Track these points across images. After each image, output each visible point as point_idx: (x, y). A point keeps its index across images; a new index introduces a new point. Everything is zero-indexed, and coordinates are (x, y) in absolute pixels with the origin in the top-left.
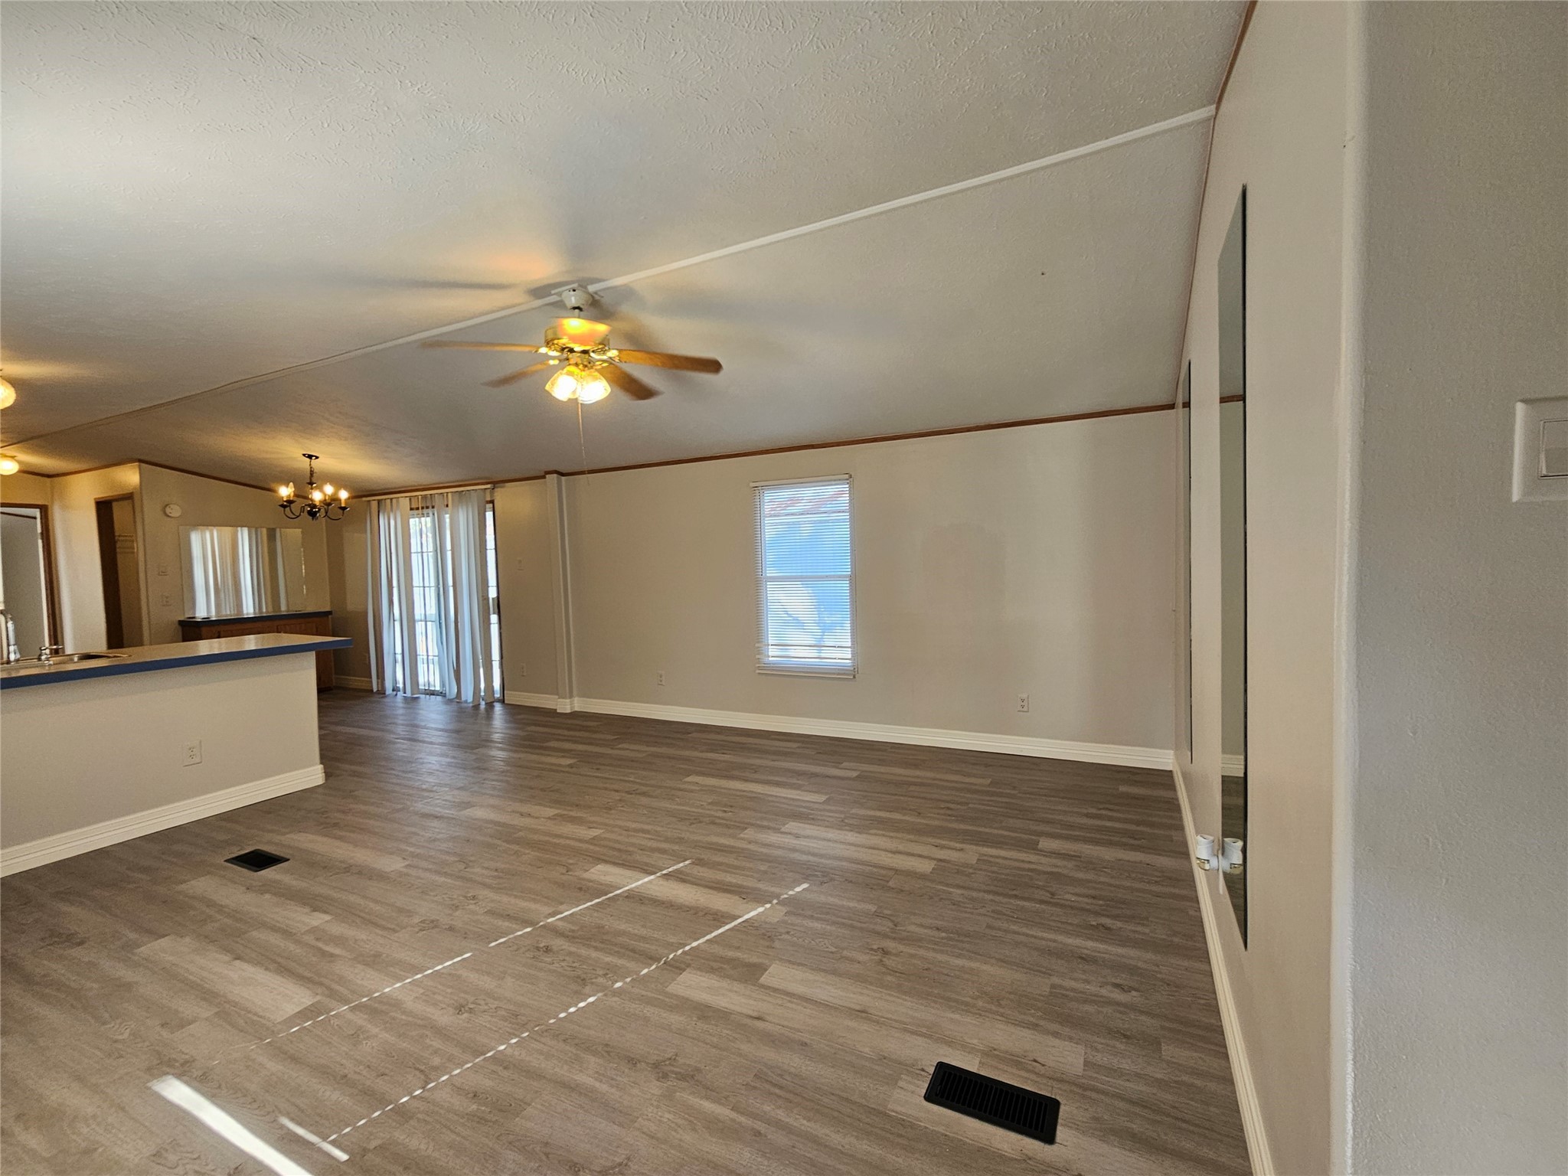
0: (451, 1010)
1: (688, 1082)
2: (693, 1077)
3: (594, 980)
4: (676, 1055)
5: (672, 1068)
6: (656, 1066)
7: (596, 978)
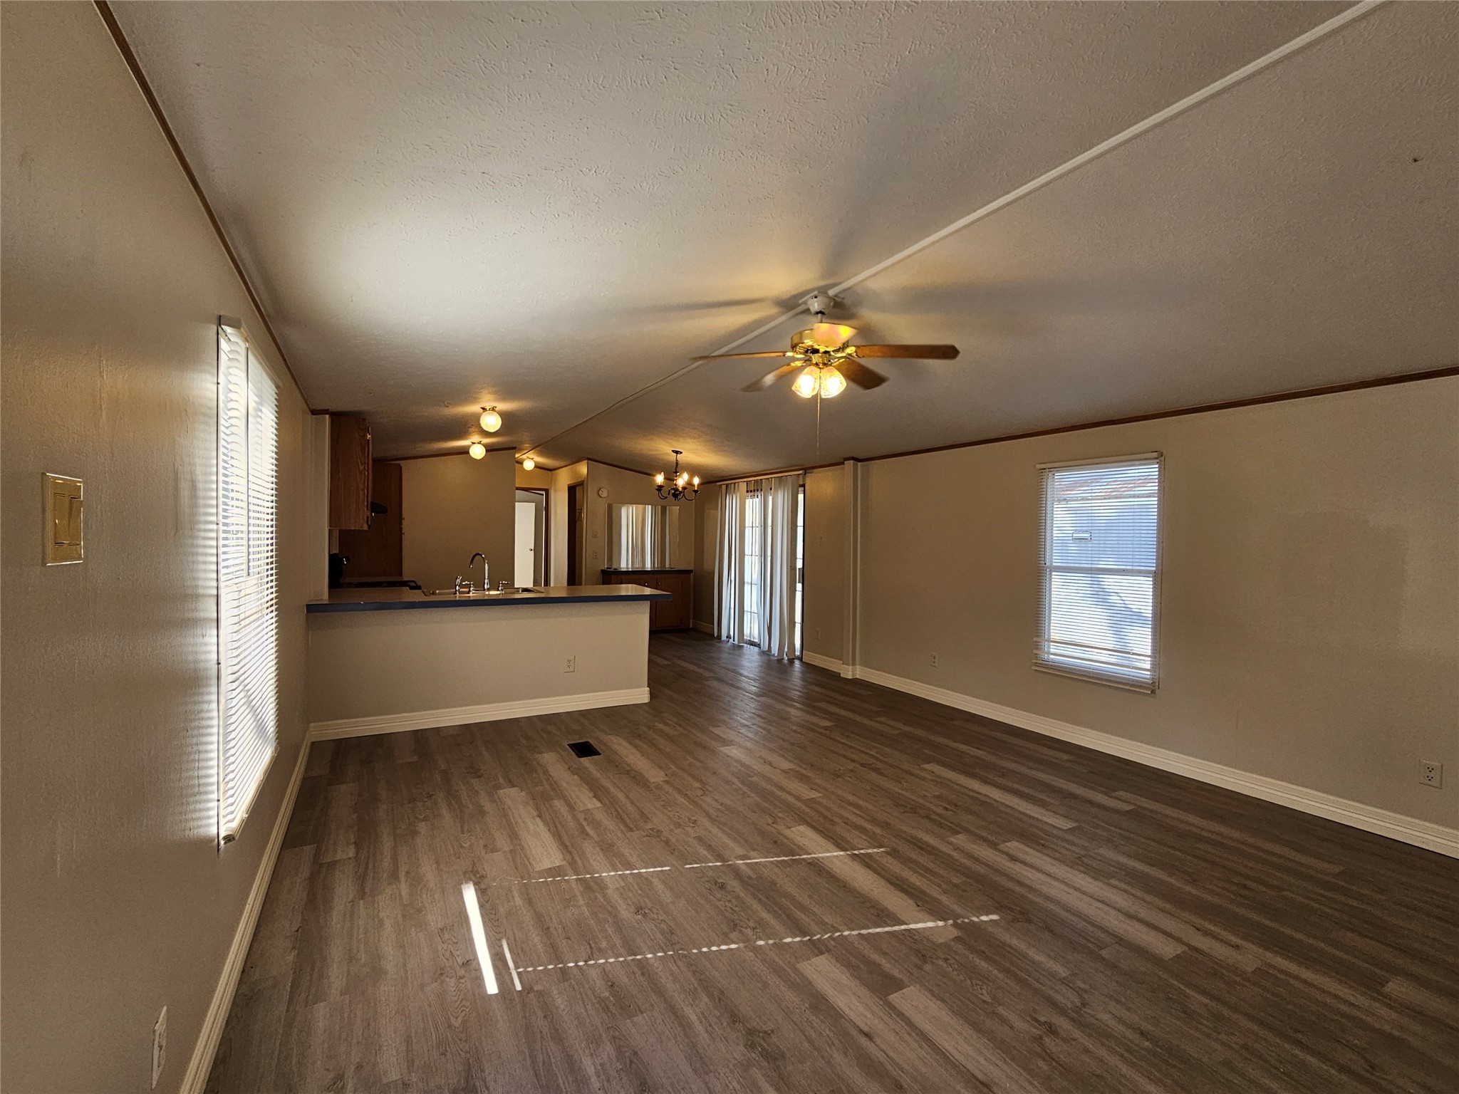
0: (632, 909)
1: (768, 1062)
2: (776, 1059)
3: (743, 929)
4: (773, 1031)
5: (762, 1042)
6: (751, 1032)
7: (746, 928)
